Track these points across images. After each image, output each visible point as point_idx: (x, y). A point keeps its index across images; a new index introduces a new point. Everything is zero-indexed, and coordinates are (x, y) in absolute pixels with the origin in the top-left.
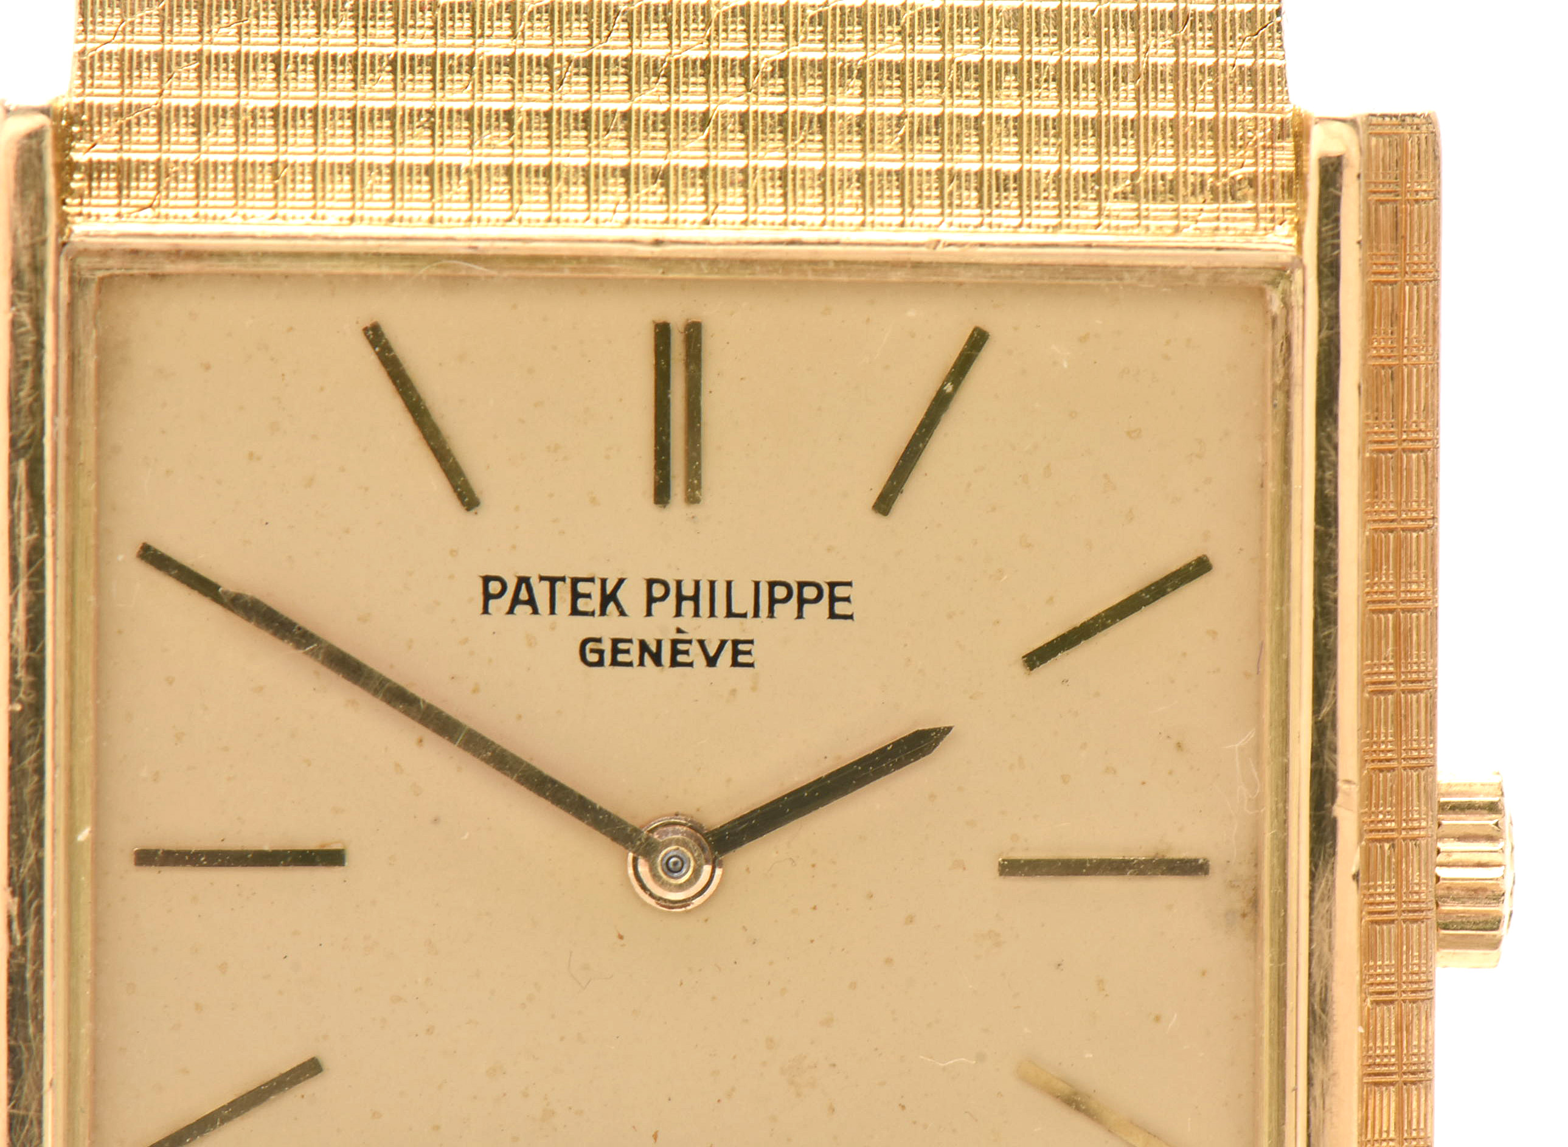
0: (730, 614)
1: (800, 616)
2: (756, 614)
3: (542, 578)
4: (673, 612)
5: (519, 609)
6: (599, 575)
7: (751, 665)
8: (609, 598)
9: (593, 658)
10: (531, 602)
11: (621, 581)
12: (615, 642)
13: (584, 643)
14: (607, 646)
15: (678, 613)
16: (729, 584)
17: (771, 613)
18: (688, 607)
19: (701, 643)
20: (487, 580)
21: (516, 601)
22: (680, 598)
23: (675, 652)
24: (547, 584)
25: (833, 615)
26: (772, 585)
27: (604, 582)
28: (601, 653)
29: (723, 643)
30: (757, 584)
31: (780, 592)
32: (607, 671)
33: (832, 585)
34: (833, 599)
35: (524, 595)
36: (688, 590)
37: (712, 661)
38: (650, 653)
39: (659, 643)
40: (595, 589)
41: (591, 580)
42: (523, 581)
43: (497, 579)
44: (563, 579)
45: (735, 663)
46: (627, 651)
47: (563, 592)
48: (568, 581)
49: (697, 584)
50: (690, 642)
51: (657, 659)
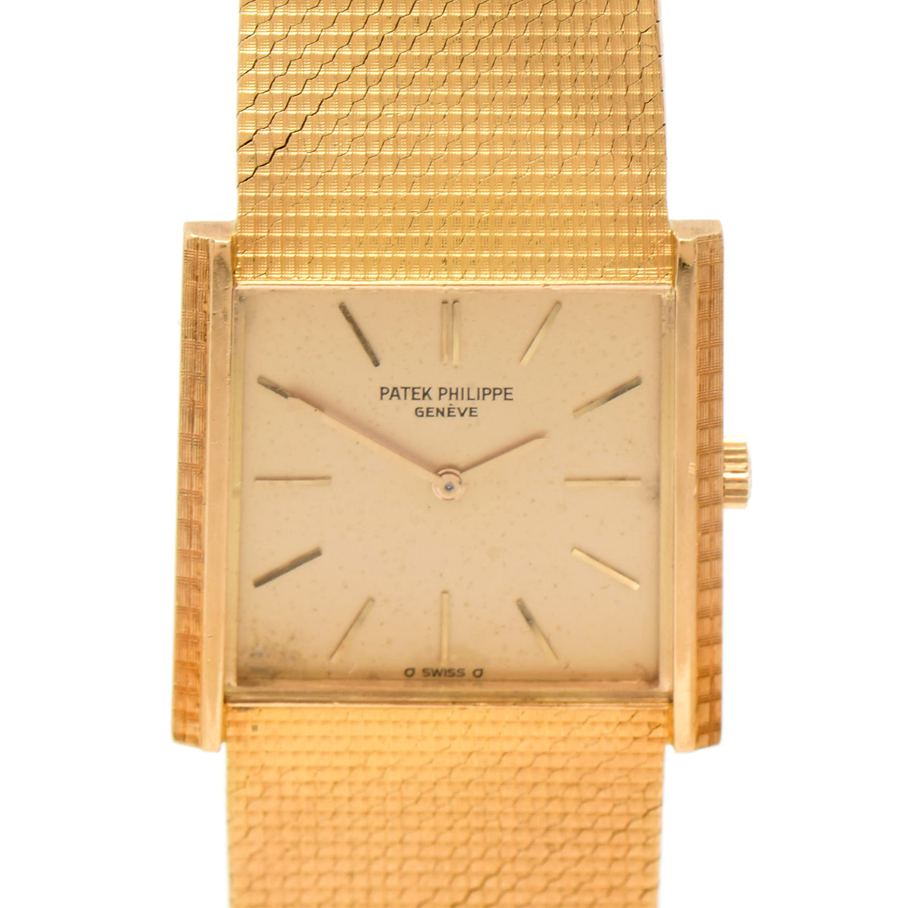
0: (469, 399)
1: (494, 399)
2: (478, 399)
3: (402, 388)
4: (449, 398)
5: (393, 398)
6: (422, 386)
7: (476, 416)
8: (425, 394)
9: (420, 414)
10: (398, 395)
11: (430, 389)
12: (428, 409)
13: (417, 409)
14: (425, 410)
15: (450, 399)
16: (469, 389)
17: (484, 399)
18: (454, 396)
19: (459, 409)
20: (382, 388)
21: (392, 395)
22: (451, 394)
23: (449, 412)
24: (404, 389)
25: (506, 399)
26: (484, 389)
27: (424, 389)
28: (422, 412)
29: (466, 409)
30: (479, 389)
31: (487, 392)
32: (425, 418)
33: (506, 389)
34: (506, 394)
35: (395, 393)
36: (454, 391)
37: (462, 415)
38: (440, 412)
39: (443, 409)
40: (421, 391)
41: (419, 388)
42: (395, 389)
43: (385, 388)
44: (409, 388)
45: (471, 415)
46: (432, 412)
47: (409, 392)
48: (411, 389)
49: (457, 389)
50: (454, 408)
51: (442, 414)
